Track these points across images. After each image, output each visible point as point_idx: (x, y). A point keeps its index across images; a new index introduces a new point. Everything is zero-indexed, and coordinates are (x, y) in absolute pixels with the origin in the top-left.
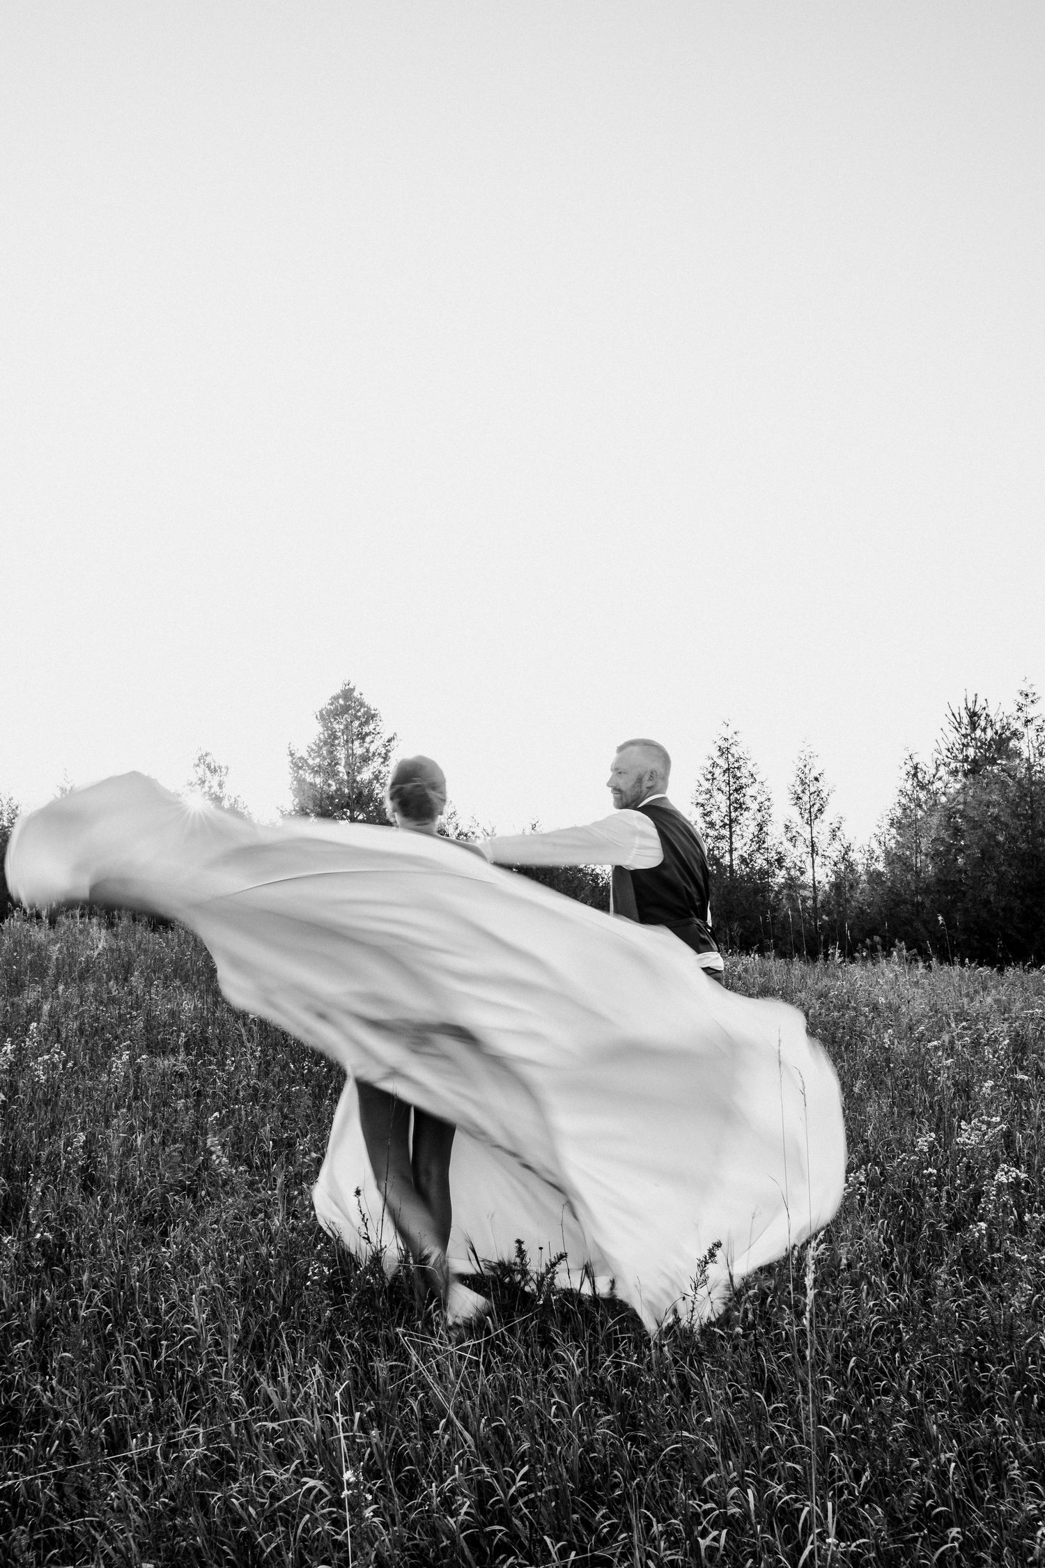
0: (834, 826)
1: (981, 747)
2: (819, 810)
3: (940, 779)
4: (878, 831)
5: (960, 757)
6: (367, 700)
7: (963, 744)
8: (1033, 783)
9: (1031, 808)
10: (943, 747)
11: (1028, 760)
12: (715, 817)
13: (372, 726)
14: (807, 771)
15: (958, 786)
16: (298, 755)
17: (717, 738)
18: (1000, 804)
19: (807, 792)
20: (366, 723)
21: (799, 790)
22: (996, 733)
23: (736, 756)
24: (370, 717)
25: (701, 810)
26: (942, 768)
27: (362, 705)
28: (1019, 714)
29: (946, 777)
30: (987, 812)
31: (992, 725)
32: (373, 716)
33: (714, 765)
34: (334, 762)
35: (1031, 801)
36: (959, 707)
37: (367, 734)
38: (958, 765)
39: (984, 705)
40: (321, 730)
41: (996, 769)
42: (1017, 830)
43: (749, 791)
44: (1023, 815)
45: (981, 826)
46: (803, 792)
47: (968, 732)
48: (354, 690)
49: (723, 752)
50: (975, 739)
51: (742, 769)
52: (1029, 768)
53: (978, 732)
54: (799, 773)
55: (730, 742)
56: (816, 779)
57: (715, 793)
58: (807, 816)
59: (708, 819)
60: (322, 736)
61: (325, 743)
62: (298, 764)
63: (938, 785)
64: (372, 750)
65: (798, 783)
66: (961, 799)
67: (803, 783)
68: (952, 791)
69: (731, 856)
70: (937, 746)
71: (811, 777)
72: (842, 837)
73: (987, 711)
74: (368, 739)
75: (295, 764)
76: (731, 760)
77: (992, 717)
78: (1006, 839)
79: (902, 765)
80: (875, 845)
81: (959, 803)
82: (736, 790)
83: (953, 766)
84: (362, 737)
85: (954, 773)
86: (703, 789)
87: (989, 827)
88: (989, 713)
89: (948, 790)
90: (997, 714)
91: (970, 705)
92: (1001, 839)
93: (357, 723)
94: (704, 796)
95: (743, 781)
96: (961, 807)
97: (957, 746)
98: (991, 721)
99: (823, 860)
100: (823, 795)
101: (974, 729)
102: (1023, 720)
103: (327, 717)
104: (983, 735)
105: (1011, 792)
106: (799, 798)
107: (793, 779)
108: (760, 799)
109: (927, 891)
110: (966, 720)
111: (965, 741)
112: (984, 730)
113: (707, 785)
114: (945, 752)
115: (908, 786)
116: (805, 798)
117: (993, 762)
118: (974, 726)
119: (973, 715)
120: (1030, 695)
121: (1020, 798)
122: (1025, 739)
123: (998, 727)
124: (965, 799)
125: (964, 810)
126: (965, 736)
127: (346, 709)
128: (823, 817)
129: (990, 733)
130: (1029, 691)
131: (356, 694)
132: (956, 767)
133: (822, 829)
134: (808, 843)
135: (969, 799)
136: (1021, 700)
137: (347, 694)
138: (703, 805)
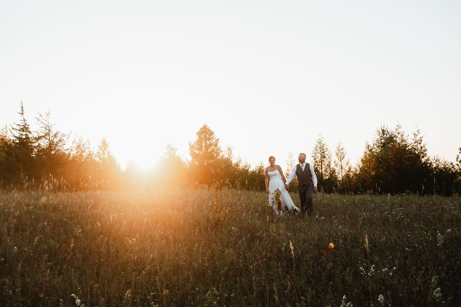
0: (347, 162)
1: (386, 140)
2: (343, 157)
3: (374, 148)
4: (357, 163)
5: (380, 142)
6: (211, 129)
7: (381, 139)
8: (400, 149)
9: (400, 156)
10: (375, 139)
11: (399, 143)
12: (317, 160)
13: (212, 136)
14: (339, 147)
15: (380, 150)
16: (192, 144)
17: (317, 139)
18: (392, 155)
19: (340, 153)
20: (211, 135)
21: (338, 152)
22: (390, 136)
23: (323, 144)
24: (212, 133)
25: (313, 158)
26: (375, 145)
27: (209, 130)
28: (396, 131)
29: (376, 148)
30: (388, 157)
31: (389, 134)
32: (213, 133)
33: (317, 146)
34: (201, 146)
35: (400, 154)
36: (379, 129)
37: (211, 139)
38: (380, 144)
39: (387, 128)
40: (198, 137)
41: (390, 145)
42: (396, 162)
43: (326, 153)
44: (398, 158)
45: (387, 161)
46: (339, 153)
47: (382, 135)
48: (207, 126)
49: (319, 143)
50: (384, 137)
51: (324, 147)
52: (399, 145)
53: (385, 136)
54: (337, 148)
55: (321, 140)
56: (342, 149)
57: (317, 154)
58: (340, 159)
59: (316, 160)
60: (198, 139)
61: (199, 141)
62: (192, 147)
63: (374, 150)
64: (212, 143)
65: (337, 150)
66: (380, 154)
67: (338, 150)
68: (378, 151)
69: (322, 170)
70: (373, 139)
71: (341, 149)
72: (349, 164)
73: (387, 130)
74: (211, 140)
75: (191, 147)
76: (321, 145)
77: (389, 131)
78: (393, 164)
79: (365, 145)
80: (357, 167)
81: (380, 155)
82: (323, 153)
83: (378, 145)
84: (209, 139)
85: (378, 147)
86: (314, 152)
87: (389, 161)
88: (388, 130)
89: (377, 152)
90: (390, 131)
91: (382, 128)
92: (392, 164)
93: (208, 135)
94: (314, 154)
95: (325, 150)
96: (381, 156)
97: (379, 139)
98: (388, 132)
99: (344, 171)
100: (344, 153)
101: (384, 135)
102: (397, 133)
103: (199, 134)
104: (386, 136)
105: (395, 152)
106: (338, 154)
107: (336, 149)
108: (329, 155)
109: (372, 178)
110: (381, 132)
111: (381, 138)
112: (386, 135)
113: (315, 151)
114: (376, 141)
115: (366, 151)
116: (339, 154)
117: (389, 143)
118: (384, 134)
119: (383, 131)
120: (399, 126)
121: (397, 153)
122: (398, 138)
123: (390, 134)
124: (382, 154)
125: (382, 157)
126: (381, 136)
127: (205, 132)
128: (344, 159)
129: (388, 136)
130: (399, 125)
131: (207, 127)
132: (379, 145)
133: (344, 162)
134: (340, 166)
135: (383, 154)
136: (397, 127)
137: (205, 127)
138: (314, 157)
